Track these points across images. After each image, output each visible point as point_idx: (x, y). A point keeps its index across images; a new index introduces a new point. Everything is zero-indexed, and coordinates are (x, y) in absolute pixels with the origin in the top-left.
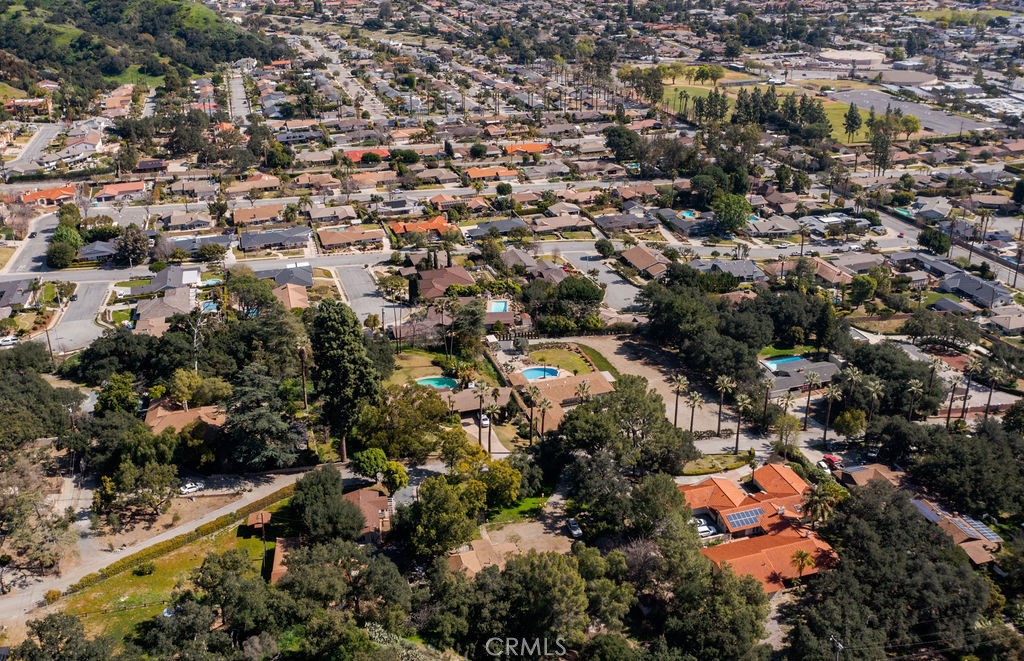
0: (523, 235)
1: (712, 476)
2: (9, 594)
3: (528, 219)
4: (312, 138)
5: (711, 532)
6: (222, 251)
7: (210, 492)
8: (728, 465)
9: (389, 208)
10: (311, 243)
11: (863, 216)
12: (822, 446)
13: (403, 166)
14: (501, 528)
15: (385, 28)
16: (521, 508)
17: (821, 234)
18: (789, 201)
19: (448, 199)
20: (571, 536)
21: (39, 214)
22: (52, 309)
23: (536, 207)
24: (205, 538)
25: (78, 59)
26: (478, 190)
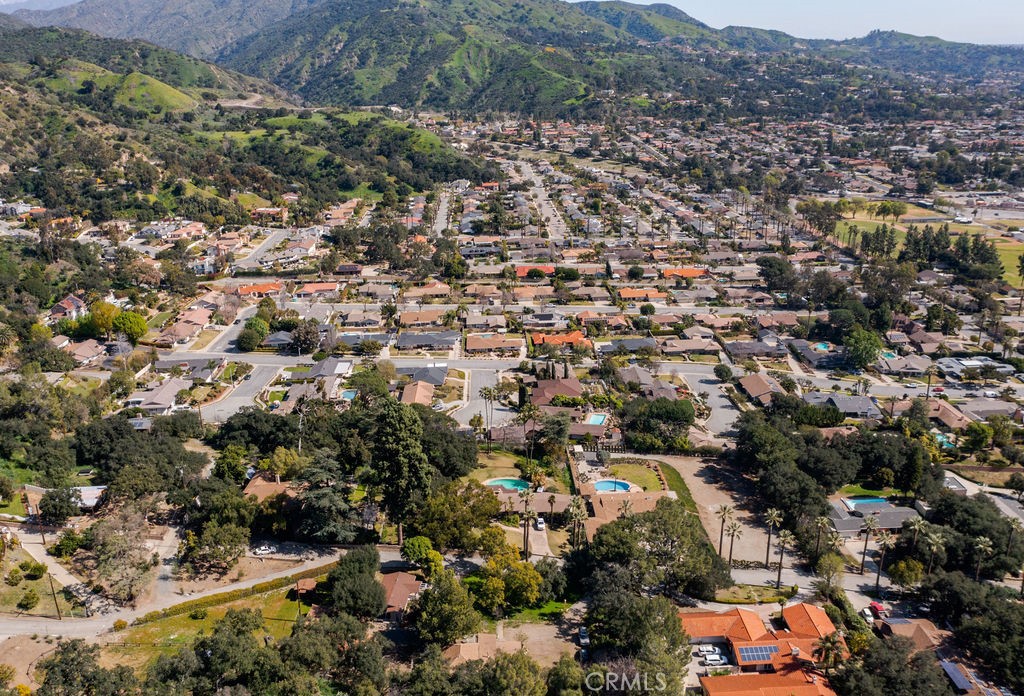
0: (649, 353)
1: (739, 606)
2: (91, 618)
3: (660, 339)
4: (491, 253)
5: (722, 662)
6: (380, 348)
7: (280, 556)
8: (764, 599)
9: (537, 321)
10: (457, 346)
11: (1009, 362)
12: (874, 593)
13: (561, 283)
14: (518, 626)
15: (592, 156)
16: (542, 611)
17: (958, 377)
18: (932, 340)
19: (593, 315)
20: (578, 644)
21: (249, 304)
22: (225, 385)
23: (672, 329)
24: (259, 595)
25: (322, 176)
26: (622, 309)
